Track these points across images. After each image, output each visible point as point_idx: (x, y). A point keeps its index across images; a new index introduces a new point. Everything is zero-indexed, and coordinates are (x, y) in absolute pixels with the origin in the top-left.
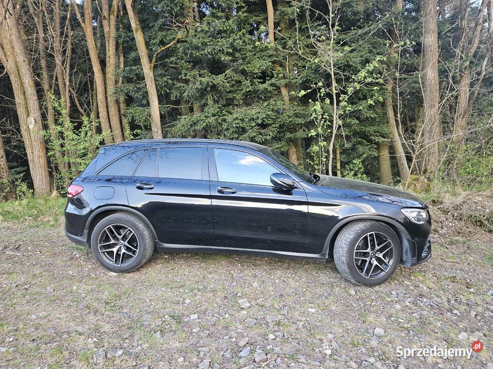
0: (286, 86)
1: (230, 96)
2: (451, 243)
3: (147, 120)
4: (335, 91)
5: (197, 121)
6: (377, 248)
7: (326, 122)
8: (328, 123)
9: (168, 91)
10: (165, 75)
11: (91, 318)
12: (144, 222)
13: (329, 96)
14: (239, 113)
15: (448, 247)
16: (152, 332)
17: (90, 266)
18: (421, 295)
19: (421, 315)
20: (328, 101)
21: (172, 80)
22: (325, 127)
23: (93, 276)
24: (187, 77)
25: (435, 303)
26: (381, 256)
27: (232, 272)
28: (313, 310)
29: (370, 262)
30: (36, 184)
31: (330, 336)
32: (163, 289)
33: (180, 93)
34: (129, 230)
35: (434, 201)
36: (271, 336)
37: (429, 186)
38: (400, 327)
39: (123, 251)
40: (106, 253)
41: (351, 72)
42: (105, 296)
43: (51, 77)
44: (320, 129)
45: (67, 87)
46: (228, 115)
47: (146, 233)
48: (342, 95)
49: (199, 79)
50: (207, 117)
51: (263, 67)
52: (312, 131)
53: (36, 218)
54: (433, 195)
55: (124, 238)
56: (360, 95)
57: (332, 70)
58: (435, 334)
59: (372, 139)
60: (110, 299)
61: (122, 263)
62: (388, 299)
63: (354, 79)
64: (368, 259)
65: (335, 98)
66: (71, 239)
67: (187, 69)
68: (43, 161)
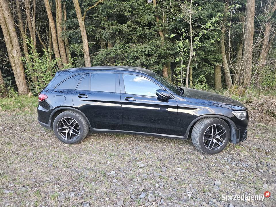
0: (162, 31)
1: (130, 37)
2: (256, 127)
3: (81, 51)
4: (192, 35)
5: (110, 52)
6: (217, 133)
7: (186, 53)
8: (187, 54)
9: (93, 34)
10: (91, 25)
11: (55, 172)
12: (83, 116)
13: (188, 38)
14: (134, 47)
15: (255, 129)
16: (90, 182)
17: (53, 140)
18: (241, 160)
19: (241, 172)
20: (187, 41)
21: (95, 27)
22: (185, 56)
23: (55, 146)
24: (104, 26)
25: (249, 165)
26: (219, 137)
27: (133, 145)
28: (180, 169)
29: (212, 141)
30: (20, 88)
31: (190, 185)
32: (94, 154)
33: (100, 35)
34: (74, 120)
35: (247, 102)
36: (157, 185)
37: (244, 92)
38: (229, 180)
39: (71, 132)
40: (62, 134)
41: (201, 22)
42: (63, 158)
43: (24, 23)
44: (182, 58)
45: (34, 30)
46: (128, 49)
47: (84, 123)
48: (196, 37)
49: (112, 26)
50: (116, 50)
51: (149, 20)
52: (177, 59)
53: (20, 109)
54: (247, 98)
55: (72, 125)
56: (206, 36)
57: (191, 22)
58: (249, 184)
59: (211, 63)
60: (65, 160)
61: (71, 139)
62: (222, 162)
63: (203, 28)
64: (211, 140)
65: (191, 39)
66: (41, 124)
67: (104, 21)
68: (22, 75)
